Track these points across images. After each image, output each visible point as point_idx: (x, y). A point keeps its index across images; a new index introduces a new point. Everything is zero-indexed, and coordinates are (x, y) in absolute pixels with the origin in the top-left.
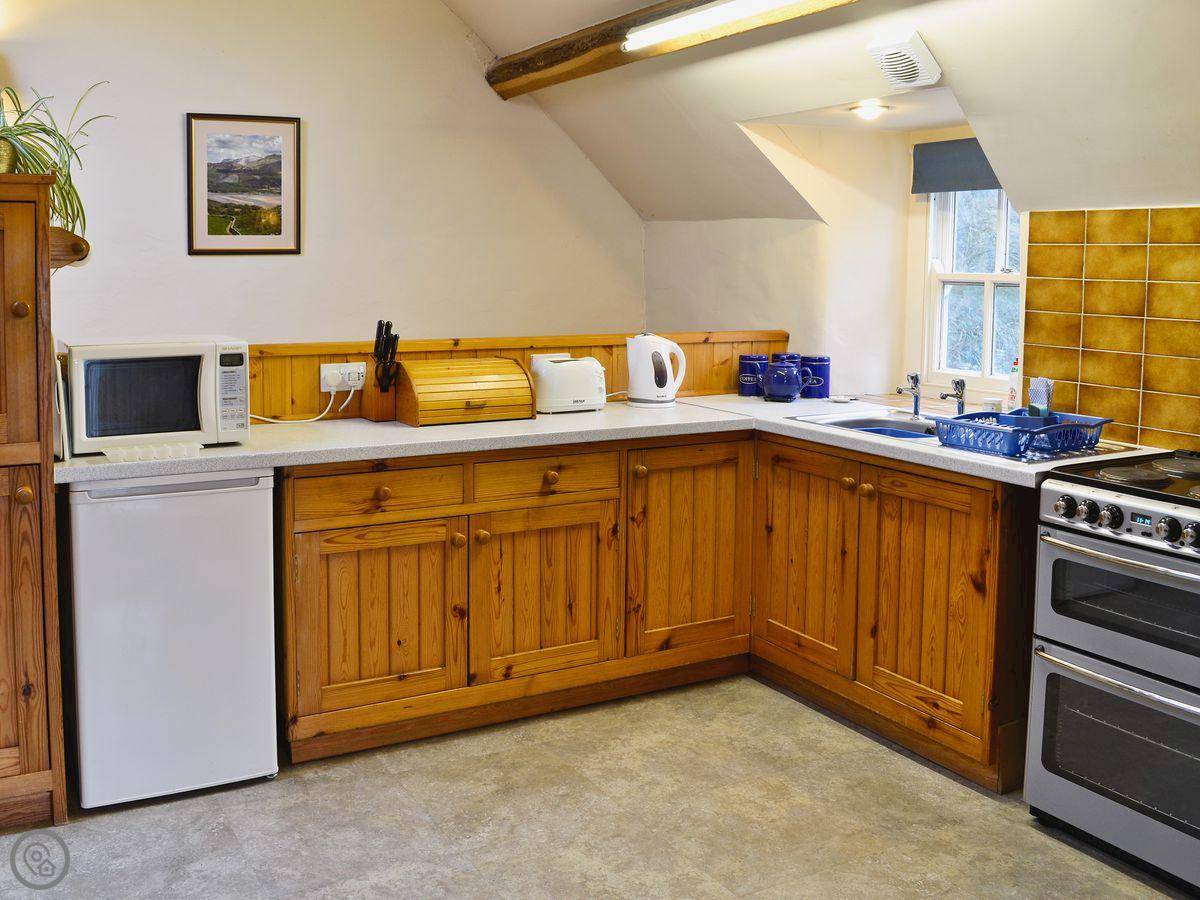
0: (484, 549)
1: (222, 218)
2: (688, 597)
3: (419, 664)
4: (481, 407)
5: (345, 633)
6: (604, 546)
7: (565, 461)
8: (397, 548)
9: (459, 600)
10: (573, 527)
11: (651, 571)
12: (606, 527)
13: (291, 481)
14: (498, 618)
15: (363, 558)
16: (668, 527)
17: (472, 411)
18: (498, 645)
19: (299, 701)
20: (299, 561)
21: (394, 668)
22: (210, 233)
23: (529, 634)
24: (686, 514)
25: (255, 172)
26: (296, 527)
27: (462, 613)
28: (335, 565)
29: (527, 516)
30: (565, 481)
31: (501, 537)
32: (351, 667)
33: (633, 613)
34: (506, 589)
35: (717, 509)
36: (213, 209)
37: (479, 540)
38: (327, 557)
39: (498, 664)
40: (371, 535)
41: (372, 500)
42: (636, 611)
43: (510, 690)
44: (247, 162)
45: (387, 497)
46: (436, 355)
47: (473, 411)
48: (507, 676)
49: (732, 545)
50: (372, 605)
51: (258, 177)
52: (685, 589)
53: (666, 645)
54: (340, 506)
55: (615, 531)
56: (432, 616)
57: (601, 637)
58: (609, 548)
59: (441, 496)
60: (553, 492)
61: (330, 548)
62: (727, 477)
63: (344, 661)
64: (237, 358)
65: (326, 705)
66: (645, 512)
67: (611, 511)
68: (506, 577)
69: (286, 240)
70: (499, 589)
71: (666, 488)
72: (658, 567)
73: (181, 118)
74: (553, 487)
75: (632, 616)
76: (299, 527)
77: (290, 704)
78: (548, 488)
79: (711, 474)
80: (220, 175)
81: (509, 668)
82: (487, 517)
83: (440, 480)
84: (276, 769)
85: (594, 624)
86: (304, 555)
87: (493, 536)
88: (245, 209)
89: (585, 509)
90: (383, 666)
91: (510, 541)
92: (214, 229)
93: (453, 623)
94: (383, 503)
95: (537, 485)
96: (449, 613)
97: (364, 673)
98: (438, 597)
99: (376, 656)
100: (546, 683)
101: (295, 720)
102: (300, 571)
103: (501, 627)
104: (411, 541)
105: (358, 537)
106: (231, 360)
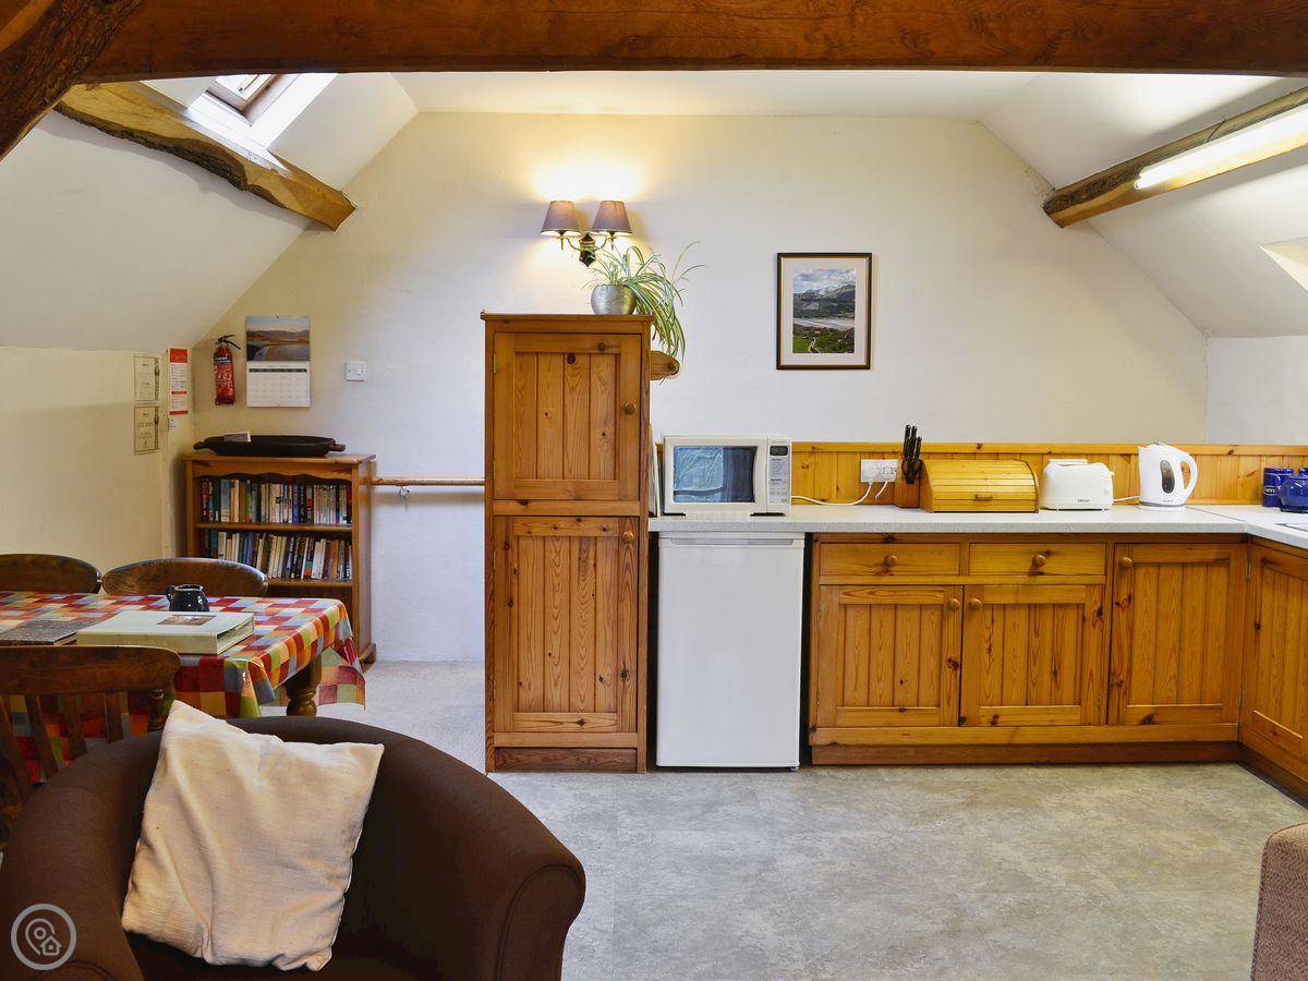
0: (977, 614)
1: (804, 339)
2: (1173, 680)
3: (918, 699)
4: (988, 499)
5: (857, 668)
6: (1089, 624)
7: (1053, 548)
8: (903, 605)
9: (954, 654)
10: (1061, 606)
11: (1136, 651)
12: (1091, 609)
13: (818, 544)
14: (988, 674)
15: (874, 610)
16: (1154, 616)
17: (979, 503)
18: (987, 698)
19: (818, 716)
20: (823, 607)
21: (896, 702)
22: (794, 352)
23: (1016, 691)
24: (1174, 605)
25: (834, 300)
26: (819, 580)
27: (956, 665)
28: (851, 613)
29: (1017, 592)
30: (1051, 565)
31: (992, 606)
32: (861, 695)
33: (1115, 687)
34: (996, 650)
35: (1206, 603)
36: (797, 330)
37: (973, 608)
38: (845, 606)
39: (986, 711)
40: (882, 593)
41: (881, 565)
42: (1120, 685)
43: (997, 736)
44: (827, 292)
45: (893, 564)
46: (961, 456)
47: (982, 503)
48: (994, 723)
49: (1222, 639)
50: (880, 649)
51: (835, 305)
52: (1171, 674)
53: (1148, 720)
54: (856, 567)
55: (1100, 612)
56: (930, 663)
57: (1084, 703)
58: (1094, 627)
59: (941, 568)
60: (1042, 574)
61: (847, 600)
62: (1219, 577)
63: (855, 689)
64: (783, 450)
65: (839, 722)
66: (1130, 598)
67: (1096, 596)
68: (997, 639)
69: (857, 357)
70: (990, 650)
71: (1154, 581)
72: (1142, 649)
73: (772, 258)
74: (1041, 569)
75: (1115, 691)
76: (823, 580)
77: (811, 718)
78: (1036, 570)
79: (1202, 572)
80: (804, 304)
81: (996, 717)
82: (980, 588)
83: (939, 555)
84: (798, 764)
85: (1078, 690)
86: (826, 602)
87: (985, 606)
88: (824, 331)
89: (1071, 590)
90: (887, 698)
91: (1001, 612)
92: (797, 349)
93: (948, 672)
94: (892, 569)
95: (1026, 566)
96: (944, 664)
97: (872, 702)
98: (936, 650)
99: (882, 690)
100: (1030, 736)
101: (814, 728)
102: (822, 613)
103: (990, 682)
104: (916, 602)
105: (870, 593)
106: (778, 451)
